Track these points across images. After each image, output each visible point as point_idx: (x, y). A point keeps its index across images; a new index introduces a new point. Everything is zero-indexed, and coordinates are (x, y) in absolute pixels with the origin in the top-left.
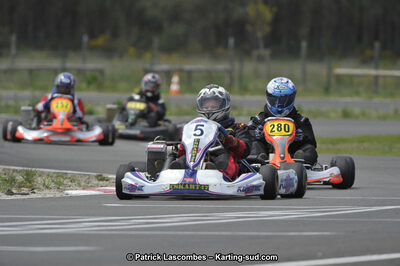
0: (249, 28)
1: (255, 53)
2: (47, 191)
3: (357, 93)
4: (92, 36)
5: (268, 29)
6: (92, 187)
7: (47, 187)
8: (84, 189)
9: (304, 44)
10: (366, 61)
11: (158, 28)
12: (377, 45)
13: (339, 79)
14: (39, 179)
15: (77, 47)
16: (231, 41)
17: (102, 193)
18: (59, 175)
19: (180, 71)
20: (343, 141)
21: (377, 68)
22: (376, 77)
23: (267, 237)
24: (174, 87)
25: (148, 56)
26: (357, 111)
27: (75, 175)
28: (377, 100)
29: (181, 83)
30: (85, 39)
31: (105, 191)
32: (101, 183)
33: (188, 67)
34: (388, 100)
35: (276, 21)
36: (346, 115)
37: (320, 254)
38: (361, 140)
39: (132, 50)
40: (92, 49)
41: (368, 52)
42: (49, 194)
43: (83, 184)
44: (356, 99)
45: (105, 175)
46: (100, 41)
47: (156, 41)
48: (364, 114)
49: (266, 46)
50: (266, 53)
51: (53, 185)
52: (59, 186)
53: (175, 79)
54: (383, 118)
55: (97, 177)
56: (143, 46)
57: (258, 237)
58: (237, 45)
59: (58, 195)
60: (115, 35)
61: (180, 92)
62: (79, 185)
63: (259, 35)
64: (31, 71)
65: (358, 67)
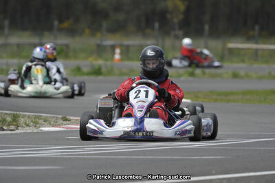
0: (169, 16)
1: (173, 33)
2: (27, 128)
3: (243, 61)
4: (61, 21)
5: (181, 17)
6: (58, 126)
7: (28, 126)
8: (53, 126)
9: (207, 27)
10: (249, 39)
11: (106, 16)
12: (257, 28)
13: (231, 50)
14: (22, 119)
15: (50, 29)
16: (157, 25)
17: (65, 129)
18: (36, 117)
19: (121, 46)
20: (232, 93)
21: (257, 43)
22: (257, 50)
24: (117, 57)
25: (99, 35)
26: (242, 73)
27: (47, 117)
28: (256, 66)
29: (121, 54)
30: (56, 23)
31: (67, 128)
32: (65, 122)
33: (126, 42)
34: (264, 66)
35: (188, 11)
36: (235, 76)
37: (214, 172)
38: (245, 93)
39: (87, 31)
40: (60, 30)
41: (251, 33)
42: (29, 130)
43: (52, 123)
44: (242, 65)
45: (68, 117)
46: (66, 25)
47: (105, 24)
48: (247, 76)
49: (180, 28)
50: (180, 33)
51: (32, 124)
52: (36, 124)
53: (118, 51)
54: (260, 78)
55: (62, 118)
56: (95, 29)
57: (172, 160)
58: (160, 27)
59: (35, 131)
60: (77, 21)
61: (121, 60)
62: (50, 123)
63: (176, 20)
64: (18, 45)
65: (244, 43)
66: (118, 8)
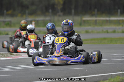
0: (56, 6)
1: (58, 14)
3: (90, 25)
4: (7, 11)
5: (61, 6)
6: (8, 57)
9: (73, 11)
10: (92, 15)
11: (27, 7)
12: (96, 10)
13: (84, 21)
16: (50, 11)
17: (11, 58)
19: (35, 21)
21: (96, 17)
22: (96, 20)
23: (63, 70)
25: (24, 16)
26: (90, 31)
27: (3, 53)
28: (96, 27)
29: (35, 24)
30: (5, 11)
32: (11, 55)
33: (37, 19)
34: (100, 27)
35: (64, 4)
36: (87, 32)
38: (92, 40)
39: (20, 15)
40: (8, 15)
41: (93, 13)
43: (5, 56)
44: (90, 27)
45: (12, 53)
46: (10, 12)
47: (27, 12)
48: (92, 32)
49: (61, 12)
50: (61, 14)
53: (33, 23)
54: (99, 33)
56: (23, 13)
58: (52, 12)
60: (14, 10)
62: (4, 56)
63: (59, 8)
65: (90, 17)
66: (33, 4)
